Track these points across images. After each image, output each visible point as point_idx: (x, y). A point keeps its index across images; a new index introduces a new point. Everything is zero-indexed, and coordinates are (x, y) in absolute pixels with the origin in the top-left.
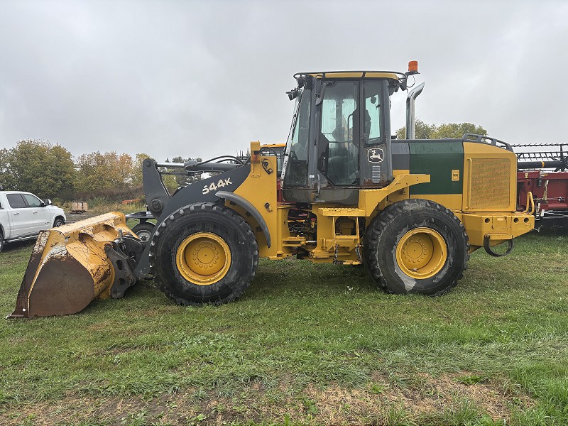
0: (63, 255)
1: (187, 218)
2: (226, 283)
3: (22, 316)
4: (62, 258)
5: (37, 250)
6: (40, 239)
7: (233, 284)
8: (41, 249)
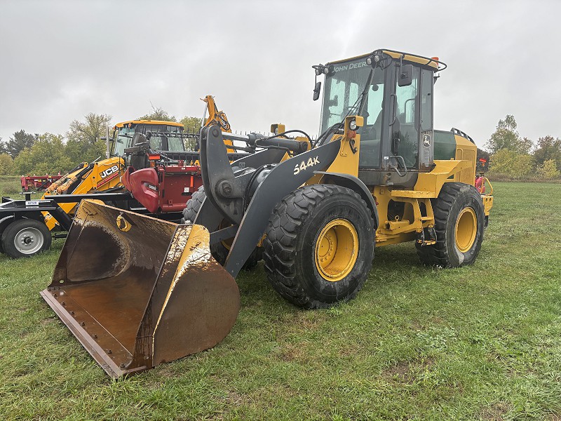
0: (206, 261)
1: (327, 202)
2: (355, 276)
3: (144, 367)
4: (204, 265)
5: (171, 257)
6: (178, 239)
7: (359, 276)
8: (178, 254)
